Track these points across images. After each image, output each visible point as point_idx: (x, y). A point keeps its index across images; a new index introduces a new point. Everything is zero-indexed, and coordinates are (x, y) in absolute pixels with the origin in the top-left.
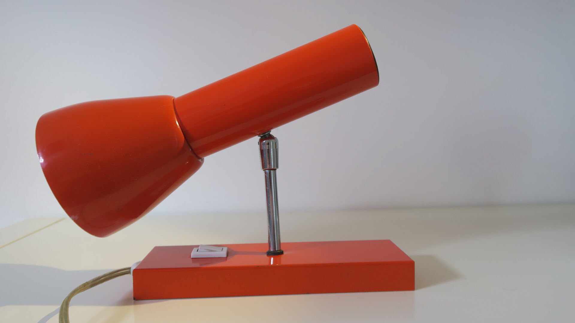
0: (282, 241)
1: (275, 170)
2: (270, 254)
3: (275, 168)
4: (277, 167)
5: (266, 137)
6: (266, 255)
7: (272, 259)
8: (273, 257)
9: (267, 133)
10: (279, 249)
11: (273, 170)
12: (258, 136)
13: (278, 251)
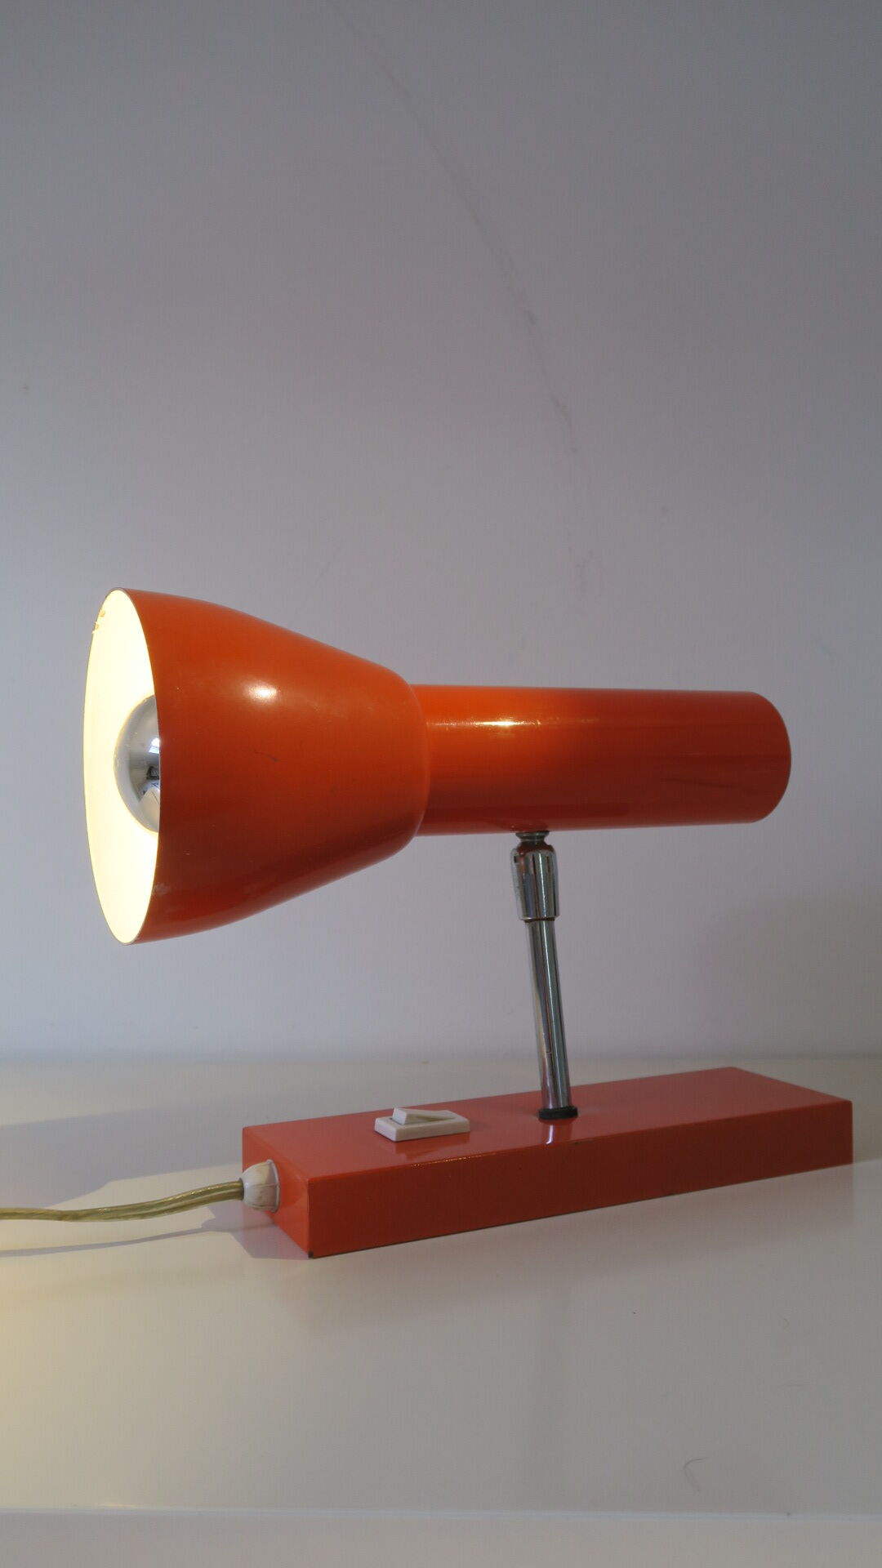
0: (573, 1083)
1: (550, 920)
2: (546, 1116)
3: (552, 915)
4: (556, 913)
5: (532, 845)
6: (535, 1119)
7: (551, 1129)
8: (554, 1124)
9: (537, 834)
10: (566, 1105)
11: (544, 919)
12: (517, 834)
13: (564, 1108)
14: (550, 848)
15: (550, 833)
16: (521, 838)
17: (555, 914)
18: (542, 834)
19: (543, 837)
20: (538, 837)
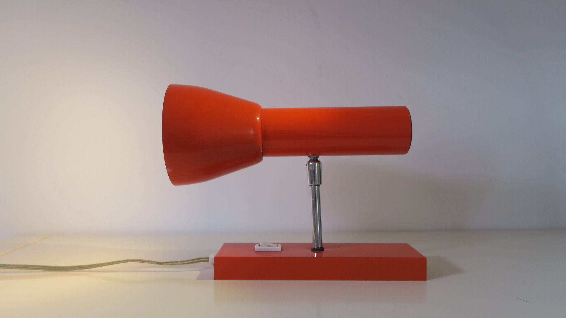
1: (318, 185)
2: (314, 250)
3: (319, 184)
5: (314, 160)
6: (311, 251)
8: (317, 253)
9: (316, 157)
10: (321, 247)
11: (317, 185)
12: (308, 157)
13: (320, 248)
14: (319, 162)
15: (320, 157)
16: (310, 158)
17: (320, 184)
18: (317, 157)
19: (317, 158)
20: (316, 158)
